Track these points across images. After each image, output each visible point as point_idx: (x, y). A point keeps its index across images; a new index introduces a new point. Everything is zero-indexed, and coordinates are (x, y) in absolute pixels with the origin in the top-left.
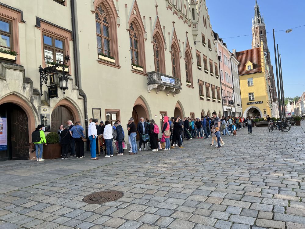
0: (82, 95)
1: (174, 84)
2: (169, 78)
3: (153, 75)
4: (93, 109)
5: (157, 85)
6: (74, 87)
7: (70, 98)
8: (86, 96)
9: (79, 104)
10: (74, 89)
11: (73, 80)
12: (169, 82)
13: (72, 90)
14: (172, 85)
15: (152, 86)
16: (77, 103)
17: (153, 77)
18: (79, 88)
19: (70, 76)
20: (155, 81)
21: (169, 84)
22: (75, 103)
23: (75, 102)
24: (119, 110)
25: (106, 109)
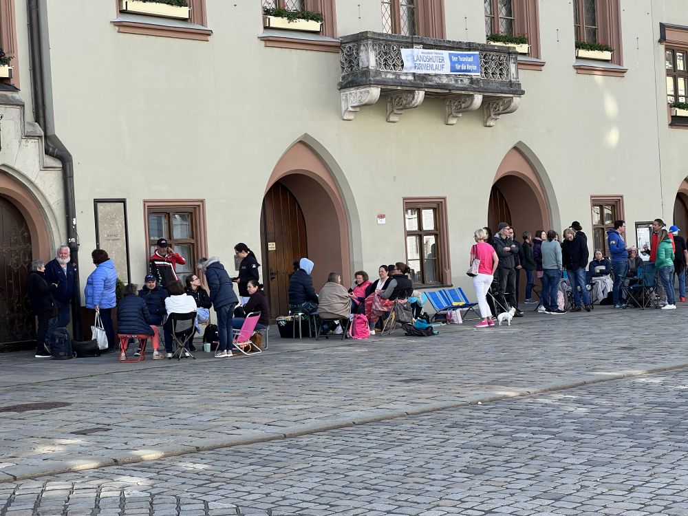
0: (57, 153)
1: (476, 75)
2: (446, 53)
3: (362, 48)
4: (96, 201)
5: (375, 92)
6: (29, 129)
7: (16, 167)
8: (70, 155)
9: (48, 186)
10: (28, 136)
11: (23, 106)
12: (447, 71)
13: (20, 142)
14: (466, 81)
15: (355, 96)
16: (37, 182)
17: (362, 55)
18: (45, 130)
19: (16, 90)
20: (366, 72)
21: (445, 81)
22: (31, 183)
23: (33, 180)
24: (202, 201)
25: (145, 202)
